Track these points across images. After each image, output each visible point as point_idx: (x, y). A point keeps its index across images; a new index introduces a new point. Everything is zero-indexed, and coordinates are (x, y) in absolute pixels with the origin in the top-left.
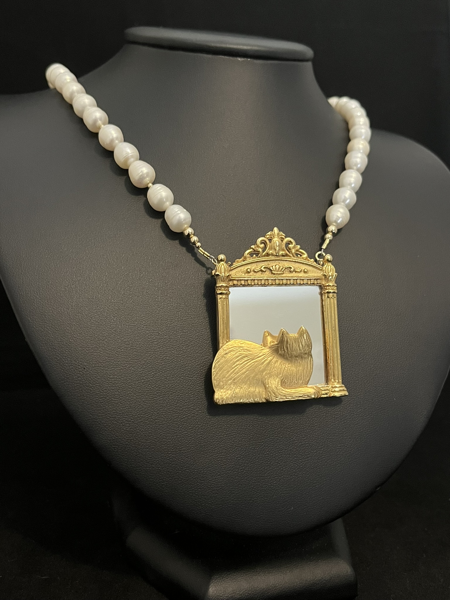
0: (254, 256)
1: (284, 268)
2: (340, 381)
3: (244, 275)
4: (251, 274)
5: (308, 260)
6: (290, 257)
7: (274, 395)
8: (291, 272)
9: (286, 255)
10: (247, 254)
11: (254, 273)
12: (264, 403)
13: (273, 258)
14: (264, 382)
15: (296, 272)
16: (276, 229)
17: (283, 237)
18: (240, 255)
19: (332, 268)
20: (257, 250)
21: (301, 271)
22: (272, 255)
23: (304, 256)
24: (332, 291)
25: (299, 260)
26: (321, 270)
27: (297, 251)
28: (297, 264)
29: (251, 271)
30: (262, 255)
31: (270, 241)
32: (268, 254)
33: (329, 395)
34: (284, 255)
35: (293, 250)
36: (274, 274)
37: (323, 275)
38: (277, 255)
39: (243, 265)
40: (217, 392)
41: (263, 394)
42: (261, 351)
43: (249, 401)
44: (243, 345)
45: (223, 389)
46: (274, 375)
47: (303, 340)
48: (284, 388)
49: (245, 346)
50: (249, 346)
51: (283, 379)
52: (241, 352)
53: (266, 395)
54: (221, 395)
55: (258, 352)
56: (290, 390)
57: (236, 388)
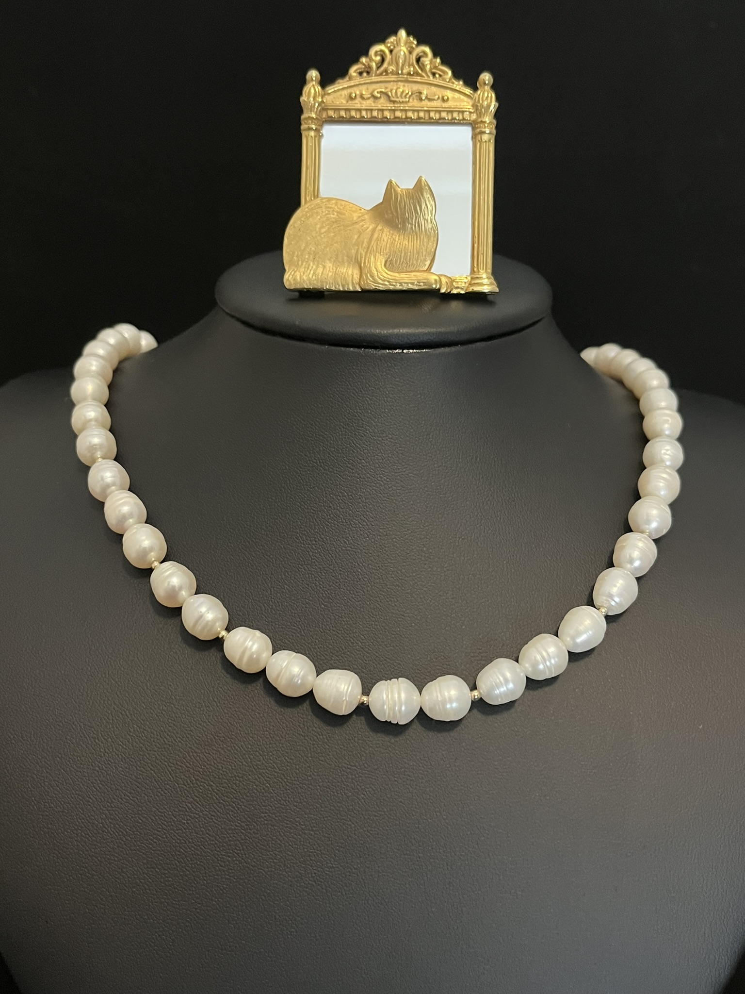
0: (365, 74)
1: (410, 94)
2: (490, 271)
3: (344, 102)
4: (356, 101)
5: (453, 83)
6: (423, 76)
7: (372, 279)
8: (421, 99)
9: (418, 74)
10: (355, 71)
11: (360, 100)
12: (358, 292)
13: (393, 78)
14: (359, 260)
15: (430, 100)
16: (403, 33)
17: (414, 46)
18: (343, 73)
19: (490, 95)
20: (369, 64)
21: (439, 98)
22: (392, 73)
23: (445, 77)
24: (487, 131)
25: (437, 81)
26: (472, 99)
27: (436, 67)
28: (433, 88)
29: (358, 97)
30: (376, 72)
31: (391, 51)
32: (386, 71)
33: (466, 290)
34: (412, 73)
35: (428, 67)
36: (394, 102)
37: (475, 106)
38: (400, 72)
39: (344, 89)
40: (289, 271)
41: (356, 276)
42: (360, 215)
43: (335, 287)
44: (333, 206)
45: (297, 266)
46: (375, 250)
47: (420, 198)
48: (389, 270)
49: (336, 207)
50: (341, 208)
51: (389, 258)
52: (328, 216)
53: (360, 280)
54: (293, 276)
55: (355, 216)
56: (397, 275)
57: (317, 267)
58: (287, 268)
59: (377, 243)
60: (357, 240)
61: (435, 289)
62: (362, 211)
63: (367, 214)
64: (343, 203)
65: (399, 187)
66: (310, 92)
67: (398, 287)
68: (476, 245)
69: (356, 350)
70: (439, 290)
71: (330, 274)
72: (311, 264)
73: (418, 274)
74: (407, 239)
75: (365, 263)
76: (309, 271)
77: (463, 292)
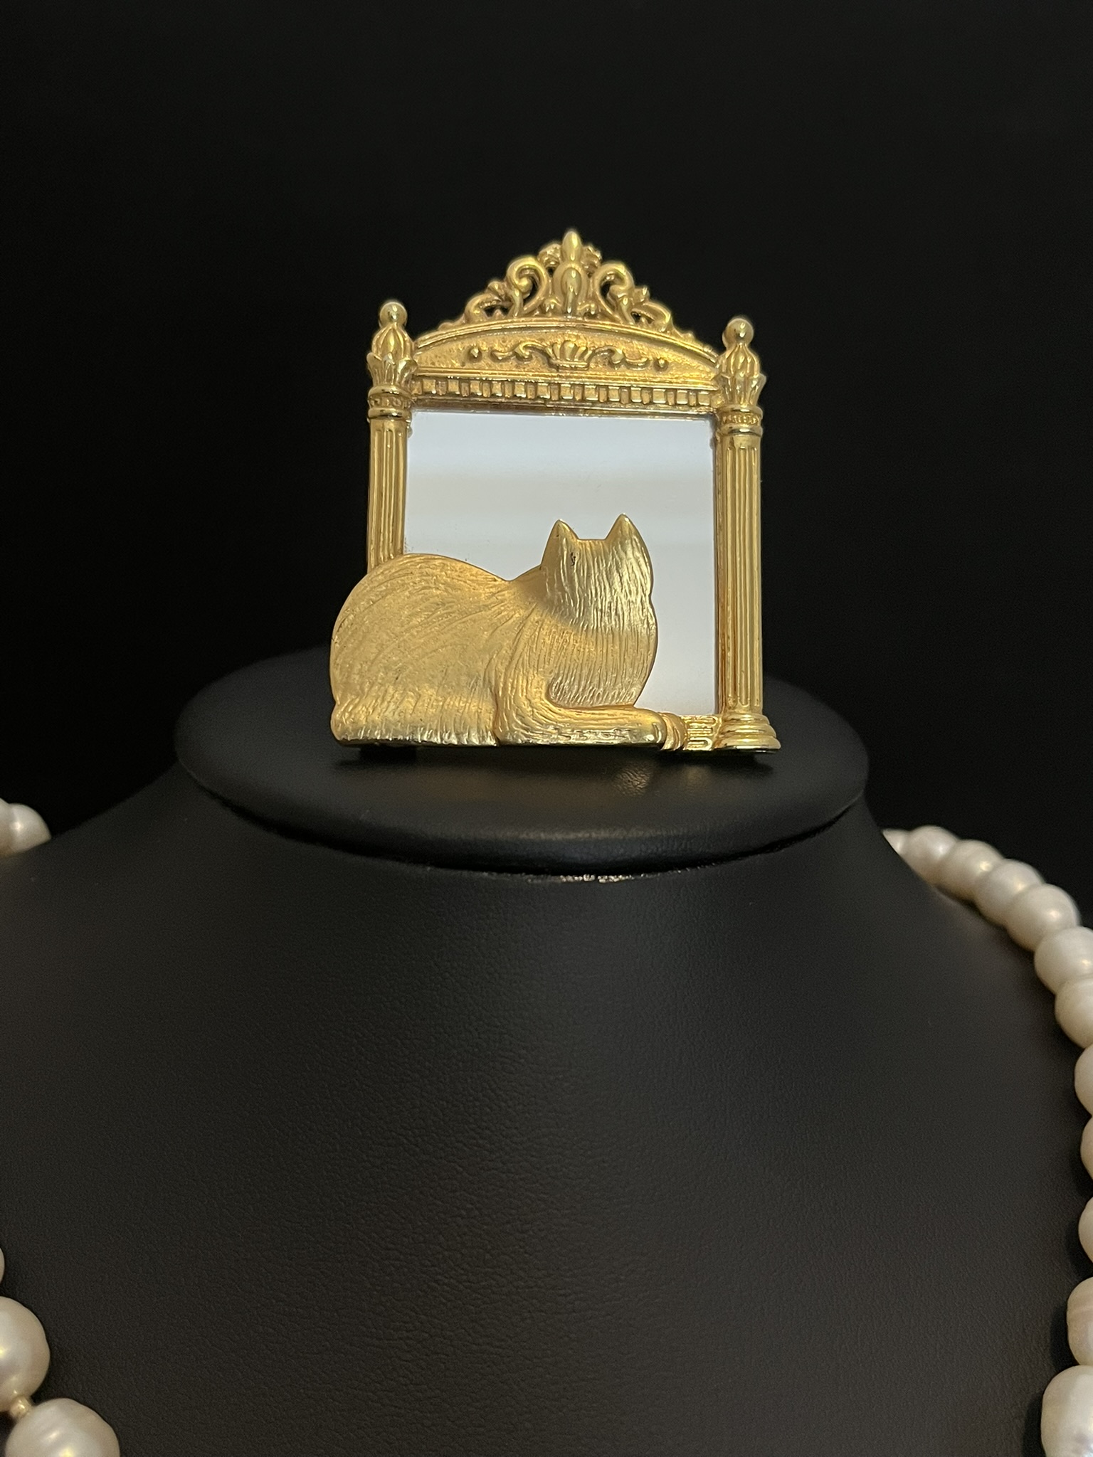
0: (498, 313)
1: (590, 352)
2: (758, 704)
3: (457, 365)
4: (482, 363)
5: (675, 335)
6: (615, 320)
7: (519, 722)
8: (612, 364)
9: (605, 316)
10: (478, 305)
11: (490, 362)
13: (554, 321)
14: (493, 683)
15: (629, 365)
16: (573, 238)
17: (596, 262)
18: (455, 310)
19: (749, 360)
20: (506, 294)
21: (647, 362)
22: (555, 312)
23: (659, 322)
24: (745, 428)
25: (642, 330)
26: (714, 365)
27: (639, 304)
28: (635, 342)
29: (484, 355)
30: (521, 309)
31: (551, 271)
32: (541, 308)
33: (714, 745)
34: (593, 313)
35: (625, 302)
36: (558, 368)
37: (719, 379)
38: (569, 311)
39: (458, 338)
40: (342, 704)
41: (488, 718)
42: (493, 590)
43: (442, 739)
44: (437, 571)
45: (360, 694)
46: (526, 663)
47: (621, 559)
48: (555, 705)
49: (444, 573)
50: (455, 574)
51: (555, 679)
52: (427, 591)
53: (495, 722)
54: (350, 713)
55: (483, 593)
56: (573, 714)
57: (404, 696)
58: (337, 699)
59: (531, 649)
60: (487, 641)
61: (653, 743)
62: (497, 583)
63: (508, 588)
64: (460, 565)
65: (577, 538)
66: (386, 342)
67: (575, 740)
68: (730, 654)
69: (495, 876)
70: (662, 744)
71: (431, 711)
72: (391, 690)
73: (618, 712)
74: (594, 640)
75: (505, 689)
76: (386, 703)
77: (708, 748)
